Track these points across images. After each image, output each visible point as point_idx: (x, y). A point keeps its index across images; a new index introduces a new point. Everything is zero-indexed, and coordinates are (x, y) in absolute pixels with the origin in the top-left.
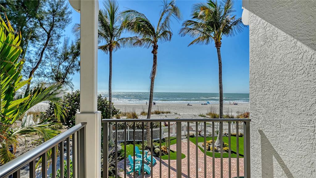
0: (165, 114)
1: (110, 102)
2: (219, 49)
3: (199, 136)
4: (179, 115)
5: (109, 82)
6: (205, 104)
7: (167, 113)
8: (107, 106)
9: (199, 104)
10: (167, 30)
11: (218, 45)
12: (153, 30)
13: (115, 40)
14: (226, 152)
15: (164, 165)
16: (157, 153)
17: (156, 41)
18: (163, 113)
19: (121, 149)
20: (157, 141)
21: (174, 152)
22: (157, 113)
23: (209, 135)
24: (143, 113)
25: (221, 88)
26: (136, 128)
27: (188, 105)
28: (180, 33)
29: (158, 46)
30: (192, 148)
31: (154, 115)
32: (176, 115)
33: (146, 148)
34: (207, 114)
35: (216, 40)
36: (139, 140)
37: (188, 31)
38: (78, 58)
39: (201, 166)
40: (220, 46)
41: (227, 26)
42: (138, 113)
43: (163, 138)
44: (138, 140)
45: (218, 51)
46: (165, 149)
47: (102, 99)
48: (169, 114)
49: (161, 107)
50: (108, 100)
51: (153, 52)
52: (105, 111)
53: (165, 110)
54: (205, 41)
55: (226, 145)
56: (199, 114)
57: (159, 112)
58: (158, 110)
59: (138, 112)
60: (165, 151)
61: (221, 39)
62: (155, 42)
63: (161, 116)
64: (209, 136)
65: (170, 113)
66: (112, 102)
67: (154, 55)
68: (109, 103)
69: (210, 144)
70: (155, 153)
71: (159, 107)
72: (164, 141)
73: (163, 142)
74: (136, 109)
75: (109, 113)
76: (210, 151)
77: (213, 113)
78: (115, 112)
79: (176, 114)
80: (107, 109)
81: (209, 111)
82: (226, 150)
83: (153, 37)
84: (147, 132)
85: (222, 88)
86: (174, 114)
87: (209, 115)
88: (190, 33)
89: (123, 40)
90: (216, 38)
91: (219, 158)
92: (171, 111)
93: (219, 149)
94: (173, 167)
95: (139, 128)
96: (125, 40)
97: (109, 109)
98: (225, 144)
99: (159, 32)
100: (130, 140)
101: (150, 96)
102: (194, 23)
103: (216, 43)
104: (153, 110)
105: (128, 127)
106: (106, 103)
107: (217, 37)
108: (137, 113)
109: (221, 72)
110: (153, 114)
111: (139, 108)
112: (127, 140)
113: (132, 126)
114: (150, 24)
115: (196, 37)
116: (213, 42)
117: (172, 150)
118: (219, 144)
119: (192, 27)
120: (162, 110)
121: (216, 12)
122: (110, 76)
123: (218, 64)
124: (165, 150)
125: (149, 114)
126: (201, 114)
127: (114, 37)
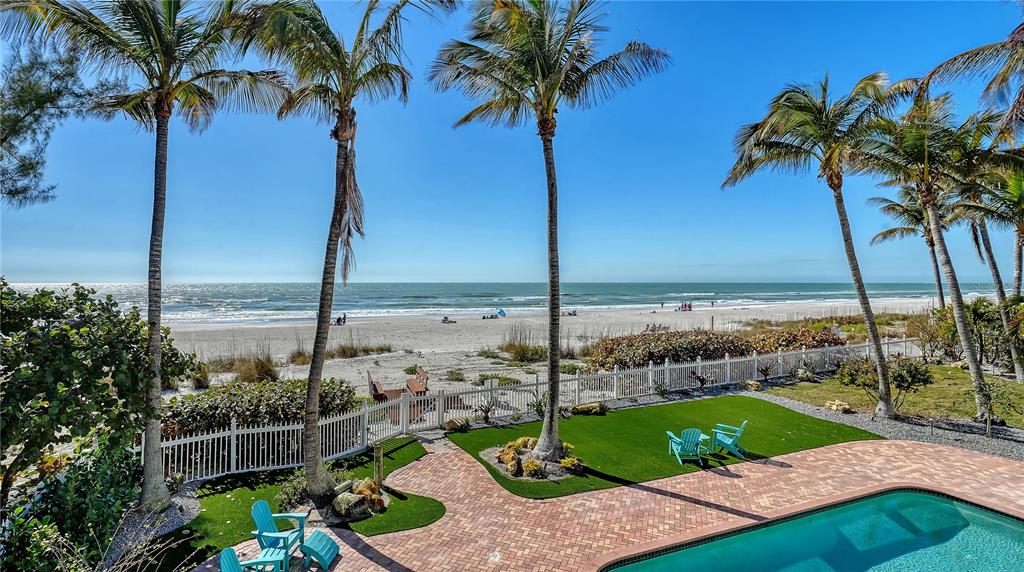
0: (374, 356)
1: (153, 324)
2: (548, 143)
3: (486, 425)
4: (420, 355)
5: (152, 245)
6: (492, 317)
7: (381, 350)
8: (136, 342)
9: (477, 317)
10: (393, 61)
11: (546, 128)
12: (336, 49)
13: (186, 74)
14: (569, 476)
15: (371, 559)
16: (343, 512)
17: (348, 93)
18: (367, 351)
19: (196, 514)
20: (346, 460)
21: (405, 498)
22: (348, 353)
23: (513, 419)
24: (297, 357)
25: (554, 266)
26: (266, 421)
27: (444, 322)
28: (432, 78)
29: (354, 113)
30: (465, 471)
31: (336, 360)
32: (409, 357)
33: (302, 498)
34: (501, 348)
35: (542, 112)
36: (276, 467)
37: (458, 76)
38: (16, 143)
39: (499, 540)
40: (552, 134)
41: (575, 69)
42: (280, 356)
43: (368, 447)
44: (271, 468)
45: (548, 149)
46: (373, 492)
47: (116, 316)
48: (386, 354)
49: (361, 332)
50: (144, 317)
51: (335, 134)
52: (124, 367)
53: (374, 343)
54: (507, 114)
55: (567, 448)
56: (479, 349)
57: (352, 348)
58: (349, 344)
59: (280, 354)
60: (372, 501)
61: (556, 111)
62: (344, 98)
63: (362, 362)
64: (513, 422)
65: (389, 351)
66: (163, 324)
67: (340, 146)
68: (150, 329)
69: (520, 453)
70: (337, 514)
71: (354, 333)
72: (371, 458)
73: (367, 462)
74: (275, 342)
75: (149, 372)
76: (522, 475)
77: (517, 343)
78: (175, 366)
79: (411, 352)
80: (136, 358)
81: (508, 338)
82: (569, 465)
83: (339, 81)
84: (308, 437)
85: (557, 266)
86: (401, 352)
87: (507, 351)
88: (463, 82)
89: (220, 79)
90: (540, 108)
91: (549, 500)
92: (394, 343)
93: (548, 467)
94: (402, 563)
95: (279, 419)
96: (226, 79)
97: (146, 354)
98: (565, 444)
99: (361, 63)
100: (240, 471)
101: (322, 299)
102: (475, 53)
103: (540, 123)
104: (333, 342)
105: (234, 420)
106: (136, 333)
107: (545, 103)
108: (275, 358)
109: (556, 217)
110: (333, 357)
111: (285, 339)
112: (229, 469)
113: (248, 413)
114: (328, 28)
115: (482, 99)
116: (530, 120)
117: (397, 489)
118: (548, 448)
119: (470, 62)
120: (364, 343)
121: (541, 24)
122: (155, 219)
123: (547, 191)
124: (374, 496)
125: (316, 360)
126: (486, 349)
127: (182, 62)
